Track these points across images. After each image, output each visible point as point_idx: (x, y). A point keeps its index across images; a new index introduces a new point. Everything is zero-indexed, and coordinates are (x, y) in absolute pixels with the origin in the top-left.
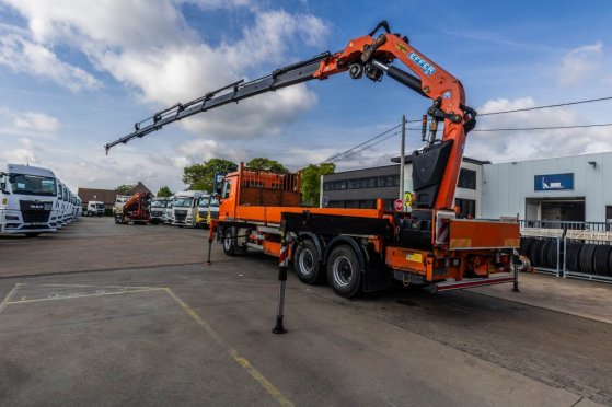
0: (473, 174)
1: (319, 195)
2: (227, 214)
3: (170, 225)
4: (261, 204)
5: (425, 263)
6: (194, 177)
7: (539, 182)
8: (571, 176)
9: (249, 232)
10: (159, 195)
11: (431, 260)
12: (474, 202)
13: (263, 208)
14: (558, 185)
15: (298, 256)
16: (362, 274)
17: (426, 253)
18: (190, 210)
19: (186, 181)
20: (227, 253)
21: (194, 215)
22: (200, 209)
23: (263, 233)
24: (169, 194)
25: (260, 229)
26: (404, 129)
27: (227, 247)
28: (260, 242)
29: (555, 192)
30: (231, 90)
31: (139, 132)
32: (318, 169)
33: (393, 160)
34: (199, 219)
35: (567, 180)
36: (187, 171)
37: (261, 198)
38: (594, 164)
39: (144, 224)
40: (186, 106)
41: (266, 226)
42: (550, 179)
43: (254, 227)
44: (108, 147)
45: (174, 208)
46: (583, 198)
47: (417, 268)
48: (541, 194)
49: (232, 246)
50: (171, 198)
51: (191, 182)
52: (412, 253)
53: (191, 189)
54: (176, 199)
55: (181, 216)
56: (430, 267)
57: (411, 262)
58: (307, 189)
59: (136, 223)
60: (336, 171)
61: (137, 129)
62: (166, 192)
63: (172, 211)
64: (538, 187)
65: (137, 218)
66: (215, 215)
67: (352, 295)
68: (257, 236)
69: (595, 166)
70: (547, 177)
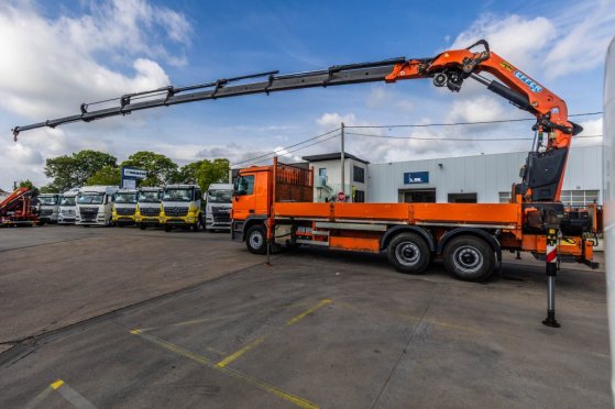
0: (362, 170)
7: (407, 177)
8: (427, 173)
9: (296, 229)
12: (363, 192)
14: (418, 180)
18: (101, 208)
21: (109, 213)
22: (116, 206)
26: (343, 132)
27: (256, 245)
28: (321, 238)
29: (417, 185)
30: (265, 79)
31: (86, 116)
34: (116, 217)
35: (425, 176)
36: (50, 162)
38: (441, 165)
39: (31, 226)
40: (178, 91)
41: (334, 222)
42: (414, 175)
44: (16, 131)
45: (78, 206)
46: (434, 189)
48: (408, 186)
49: (264, 245)
55: (89, 215)
59: (19, 226)
61: (84, 110)
63: (77, 209)
64: (406, 181)
65: (21, 219)
68: (314, 232)
69: (442, 167)
70: (412, 174)
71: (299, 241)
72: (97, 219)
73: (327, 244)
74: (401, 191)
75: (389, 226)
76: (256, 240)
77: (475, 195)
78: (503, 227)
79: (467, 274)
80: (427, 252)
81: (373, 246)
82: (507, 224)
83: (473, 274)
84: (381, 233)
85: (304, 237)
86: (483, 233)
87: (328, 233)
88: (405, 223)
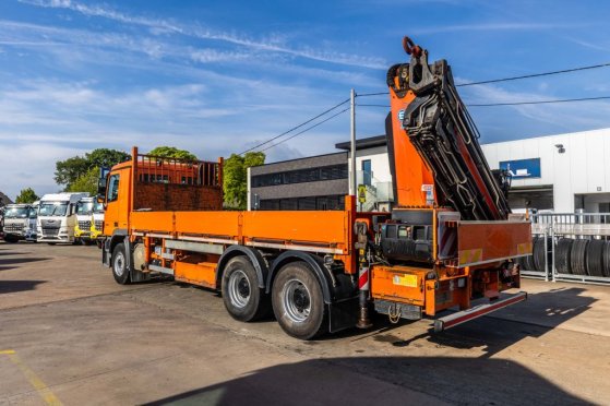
1: (245, 193)
2: (116, 224)
3: (35, 242)
4: (167, 208)
5: (423, 289)
6: (72, 174)
8: (537, 161)
9: (151, 250)
10: (19, 200)
11: (431, 284)
13: (171, 213)
14: (523, 172)
15: (228, 280)
16: (326, 306)
17: (423, 272)
18: (64, 221)
19: (59, 180)
20: (119, 280)
21: (70, 227)
22: (79, 218)
23: (172, 250)
24: (34, 198)
25: (168, 244)
26: (354, 105)
27: (119, 271)
28: (168, 264)
29: (522, 180)
32: (243, 160)
33: (338, 146)
34: (78, 232)
36: (60, 166)
37: (167, 198)
38: (561, 146)
41: (176, 239)
42: (516, 165)
43: (159, 242)
45: (40, 218)
46: (551, 187)
47: (411, 297)
49: (125, 270)
50: (36, 203)
51: (67, 181)
52: (402, 273)
53: (66, 191)
54: (42, 205)
55: (51, 229)
56: (431, 295)
57: (402, 288)
58: (230, 186)
60: (266, 162)
62: (29, 197)
63: (38, 222)
66: (101, 226)
67: (312, 334)
69: (561, 150)
70: (512, 163)
72: (60, 234)
73: (172, 271)
76: (120, 264)
81: (211, 277)
87: (172, 256)
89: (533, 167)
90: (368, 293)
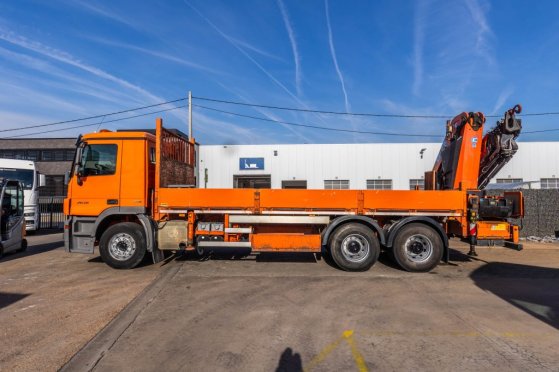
2: (111, 203)
7: (243, 162)
8: (262, 160)
11: (516, 227)
14: (253, 166)
27: (121, 254)
29: (252, 171)
42: (250, 161)
46: (270, 176)
47: (503, 235)
48: (244, 172)
52: (497, 224)
56: (517, 233)
57: (496, 232)
64: (242, 167)
68: (228, 230)
69: (276, 154)
70: (248, 159)
71: (202, 244)
73: (248, 244)
74: (236, 177)
75: (332, 217)
76: (123, 247)
77: (305, 182)
78: (450, 214)
79: (418, 265)
80: (377, 244)
81: (313, 243)
82: (454, 211)
83: (423, 264)
84: (322, 227)
85: (209, 238)
86: (433, 221)
87: (248, 230)
88: (353, 213)
89: (260, 163)
90: (476, 236)
